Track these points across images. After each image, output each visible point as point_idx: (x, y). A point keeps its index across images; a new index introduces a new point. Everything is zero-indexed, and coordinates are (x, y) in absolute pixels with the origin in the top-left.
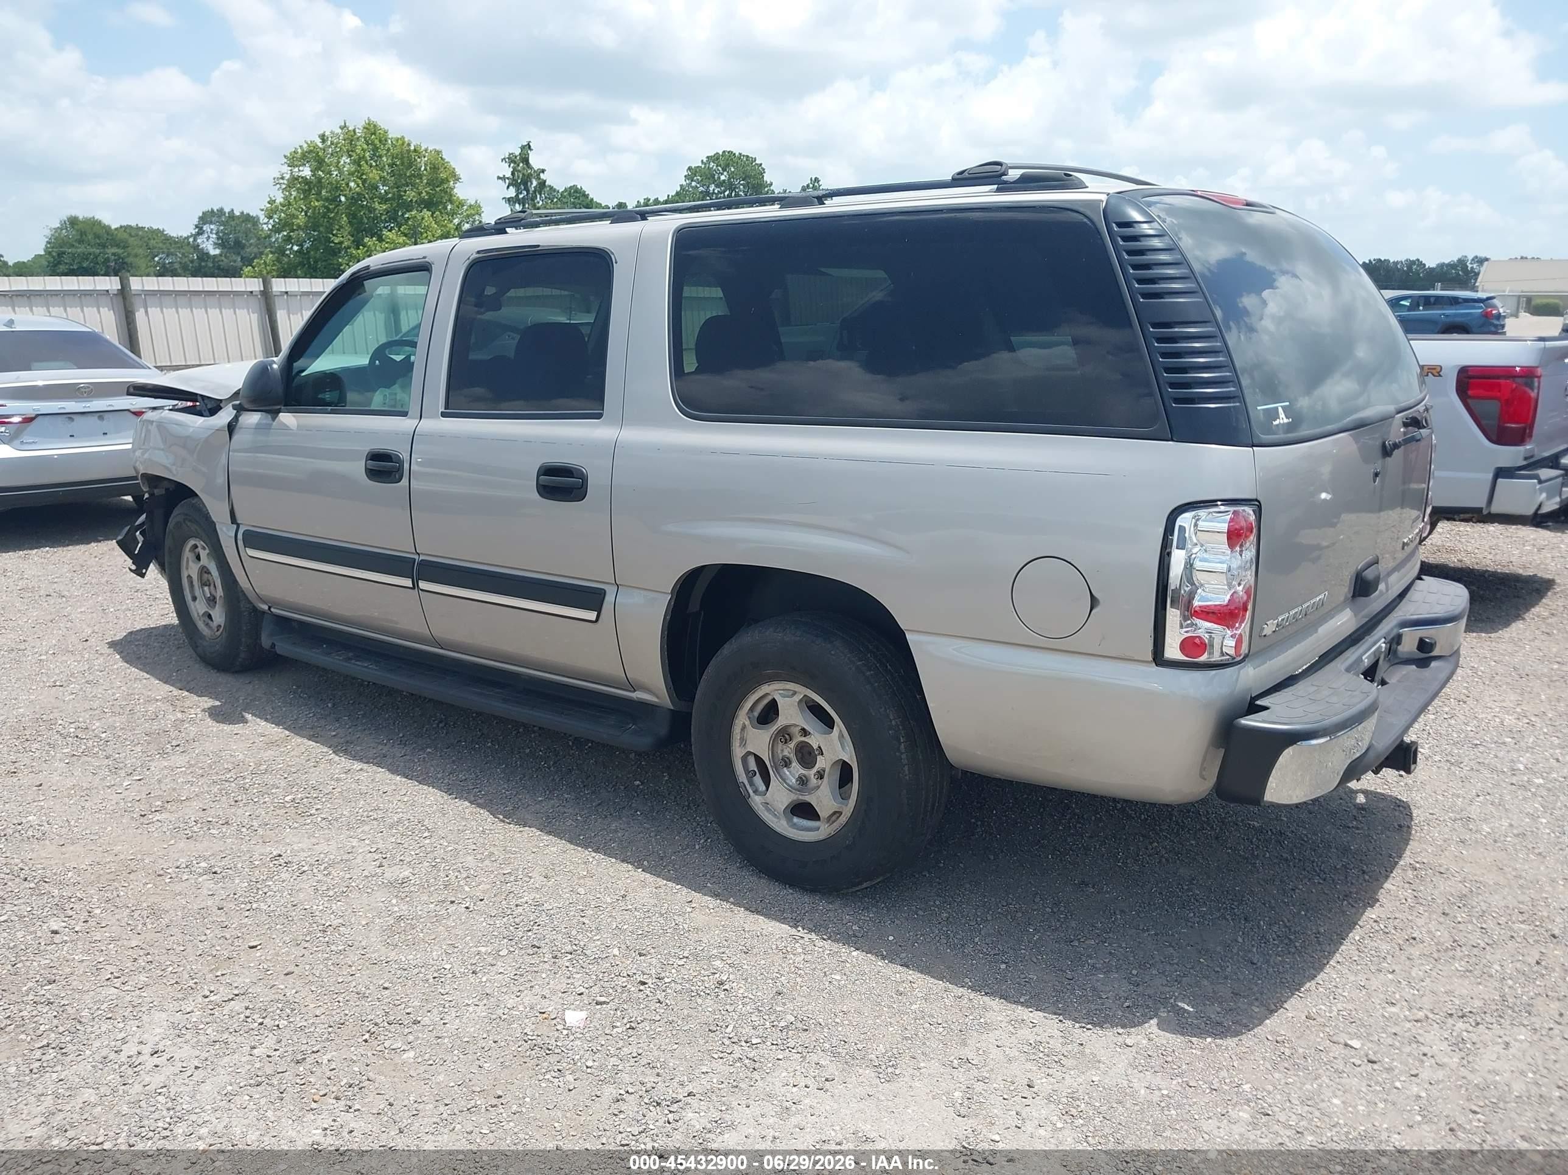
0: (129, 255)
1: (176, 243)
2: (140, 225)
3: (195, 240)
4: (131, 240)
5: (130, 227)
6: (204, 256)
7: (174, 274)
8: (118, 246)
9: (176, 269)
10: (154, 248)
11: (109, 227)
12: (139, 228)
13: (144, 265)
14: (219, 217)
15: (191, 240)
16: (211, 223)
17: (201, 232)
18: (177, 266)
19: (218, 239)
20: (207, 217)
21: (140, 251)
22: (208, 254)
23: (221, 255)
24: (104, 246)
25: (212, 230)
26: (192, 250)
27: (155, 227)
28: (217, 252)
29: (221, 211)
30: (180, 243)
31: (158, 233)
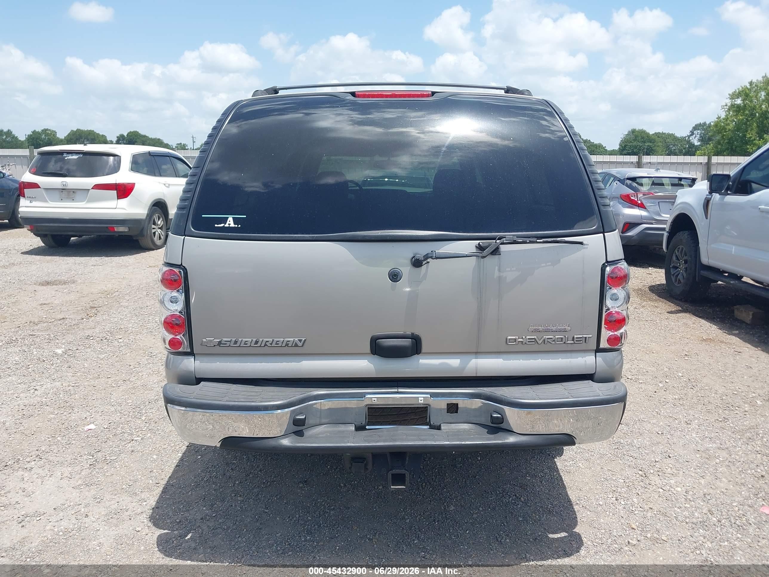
0: (655, 146)
1: (679, 139)
2: (664, 132)
3: (689, 138)
4: (657, 139)
5: (659, 133)
6: (692, 145)
7: (675, 154)
8: (651, 142)
9: (676, 152)
10: (668, 142)
11: (649, 134)
12: (663, 133)
13: (661, 151)
14: (703, 126)
15: (687, 138)
16: (699, 129)
17: (692, 133)
18: (677, 151)
19: (700, 137)
20: (696, 128)
21: (660, 144)
22: (694, 145)
23: (700, 145)
24: (644, 142)
25: (698, 133)
26: (686, 143)
27: (671, 133)
28: (699, 143)
29: (705, 124)
30: (682, 140)
31: (672, 136)
